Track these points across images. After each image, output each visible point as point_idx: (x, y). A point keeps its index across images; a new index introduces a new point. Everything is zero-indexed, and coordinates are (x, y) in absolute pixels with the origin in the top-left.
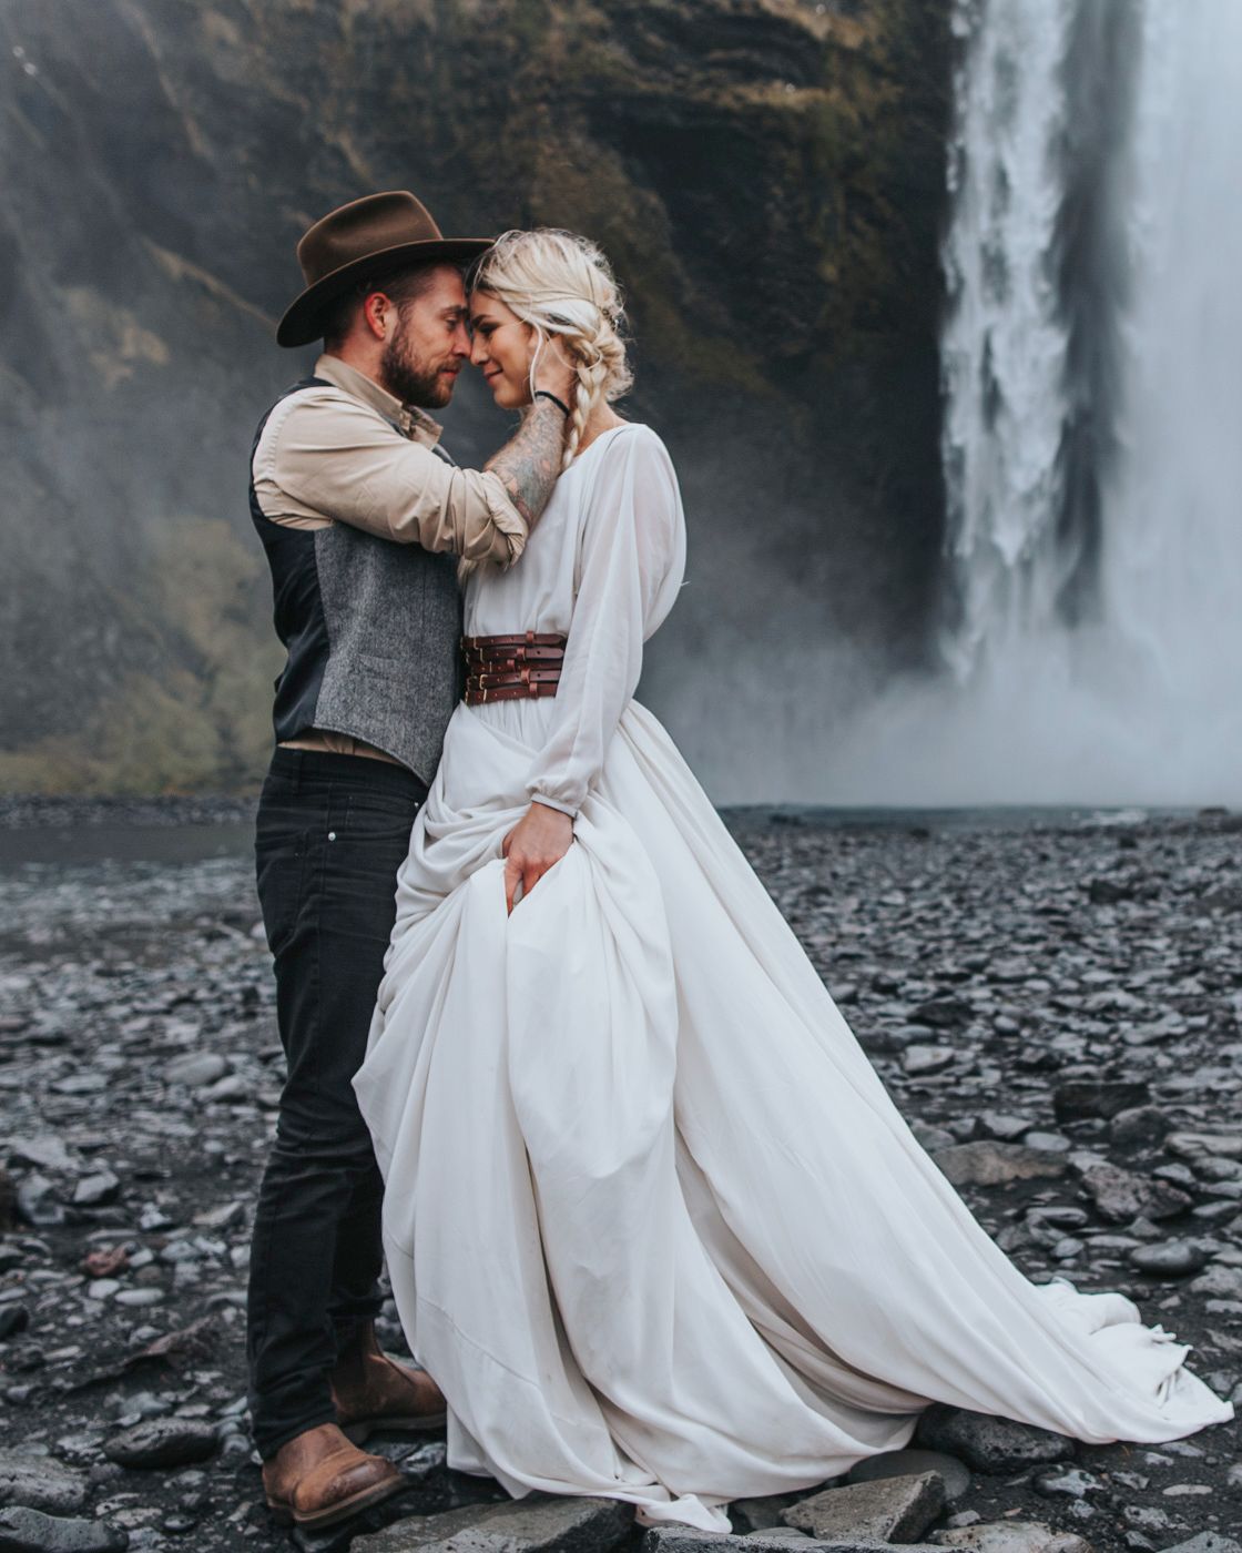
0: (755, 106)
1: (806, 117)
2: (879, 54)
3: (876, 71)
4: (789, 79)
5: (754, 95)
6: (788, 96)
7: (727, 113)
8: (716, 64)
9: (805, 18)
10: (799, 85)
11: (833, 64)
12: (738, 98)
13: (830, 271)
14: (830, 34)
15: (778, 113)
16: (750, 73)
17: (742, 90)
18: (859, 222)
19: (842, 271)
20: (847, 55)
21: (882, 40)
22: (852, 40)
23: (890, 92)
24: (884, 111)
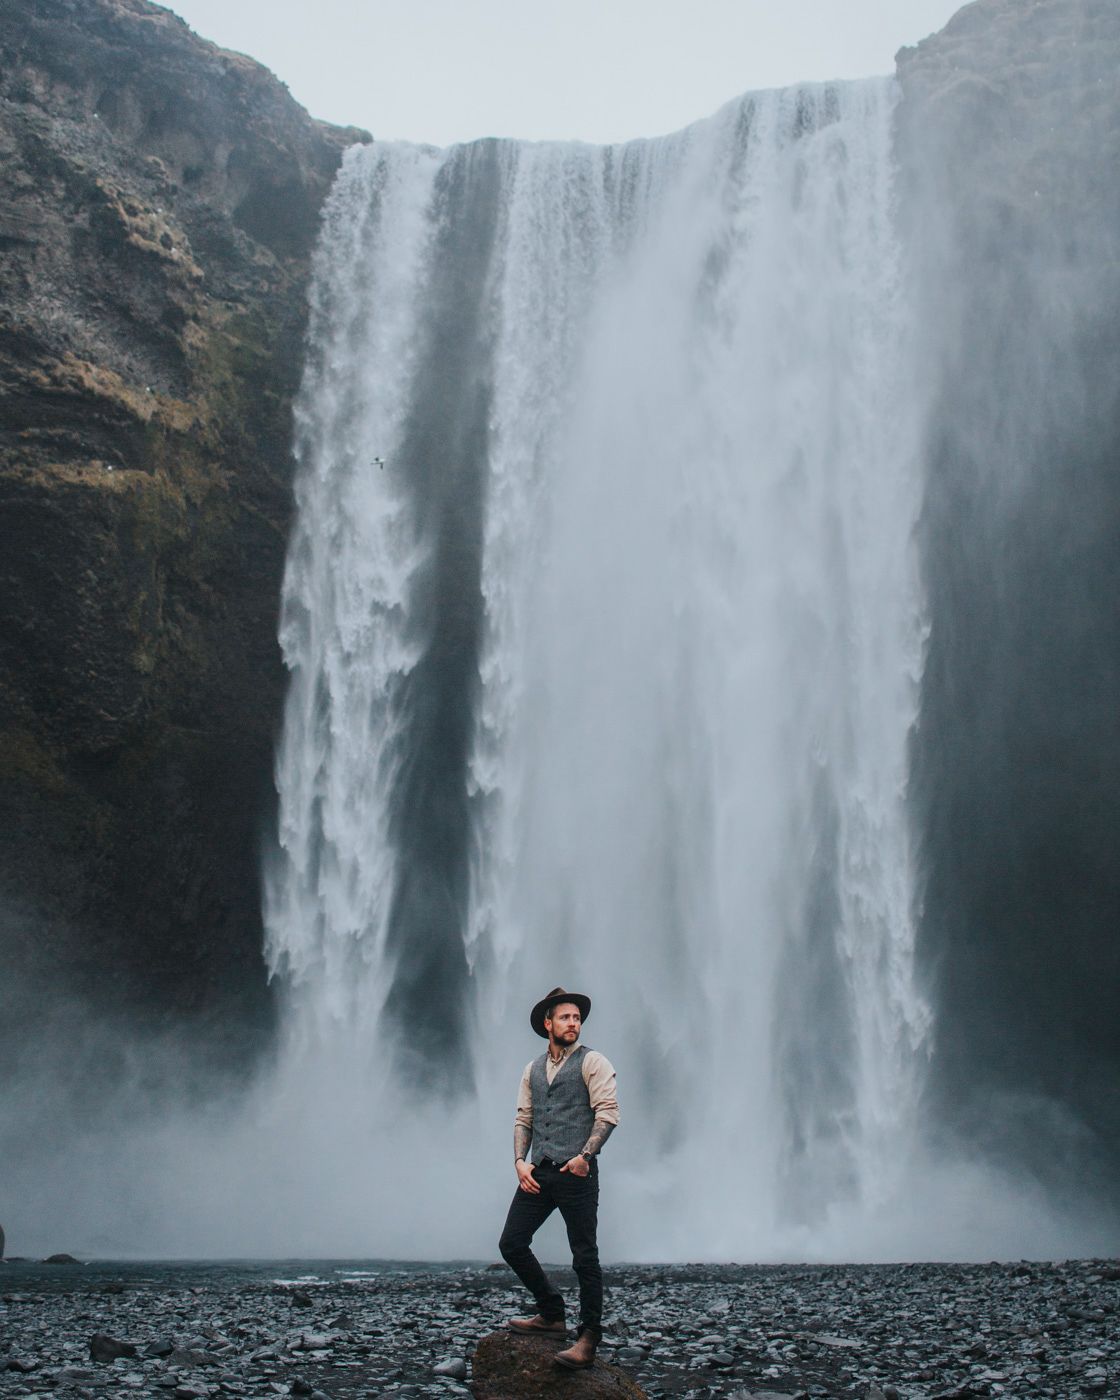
0: (70, 485)
1: (126, 498)
2: (210, 437)
3: (207, 454)
4: (110, 459)
5: (69, 474)
6: (108, 477)
7: (41, 492)
8: (31, 440)
9: (130, 398)
10: (120, 465)
11: (158, 445)
12: (53, 476)
13: (144, 661)
14: (155, 414)
15: (97, 494)
16: (67, 451)
17: (56, 468)
18: (180, 609)
19: (161, 661)
20: (175, 437)
21: (214, 421)
22: (180, 422)
23: (223, 476)
24: (213, 495)
